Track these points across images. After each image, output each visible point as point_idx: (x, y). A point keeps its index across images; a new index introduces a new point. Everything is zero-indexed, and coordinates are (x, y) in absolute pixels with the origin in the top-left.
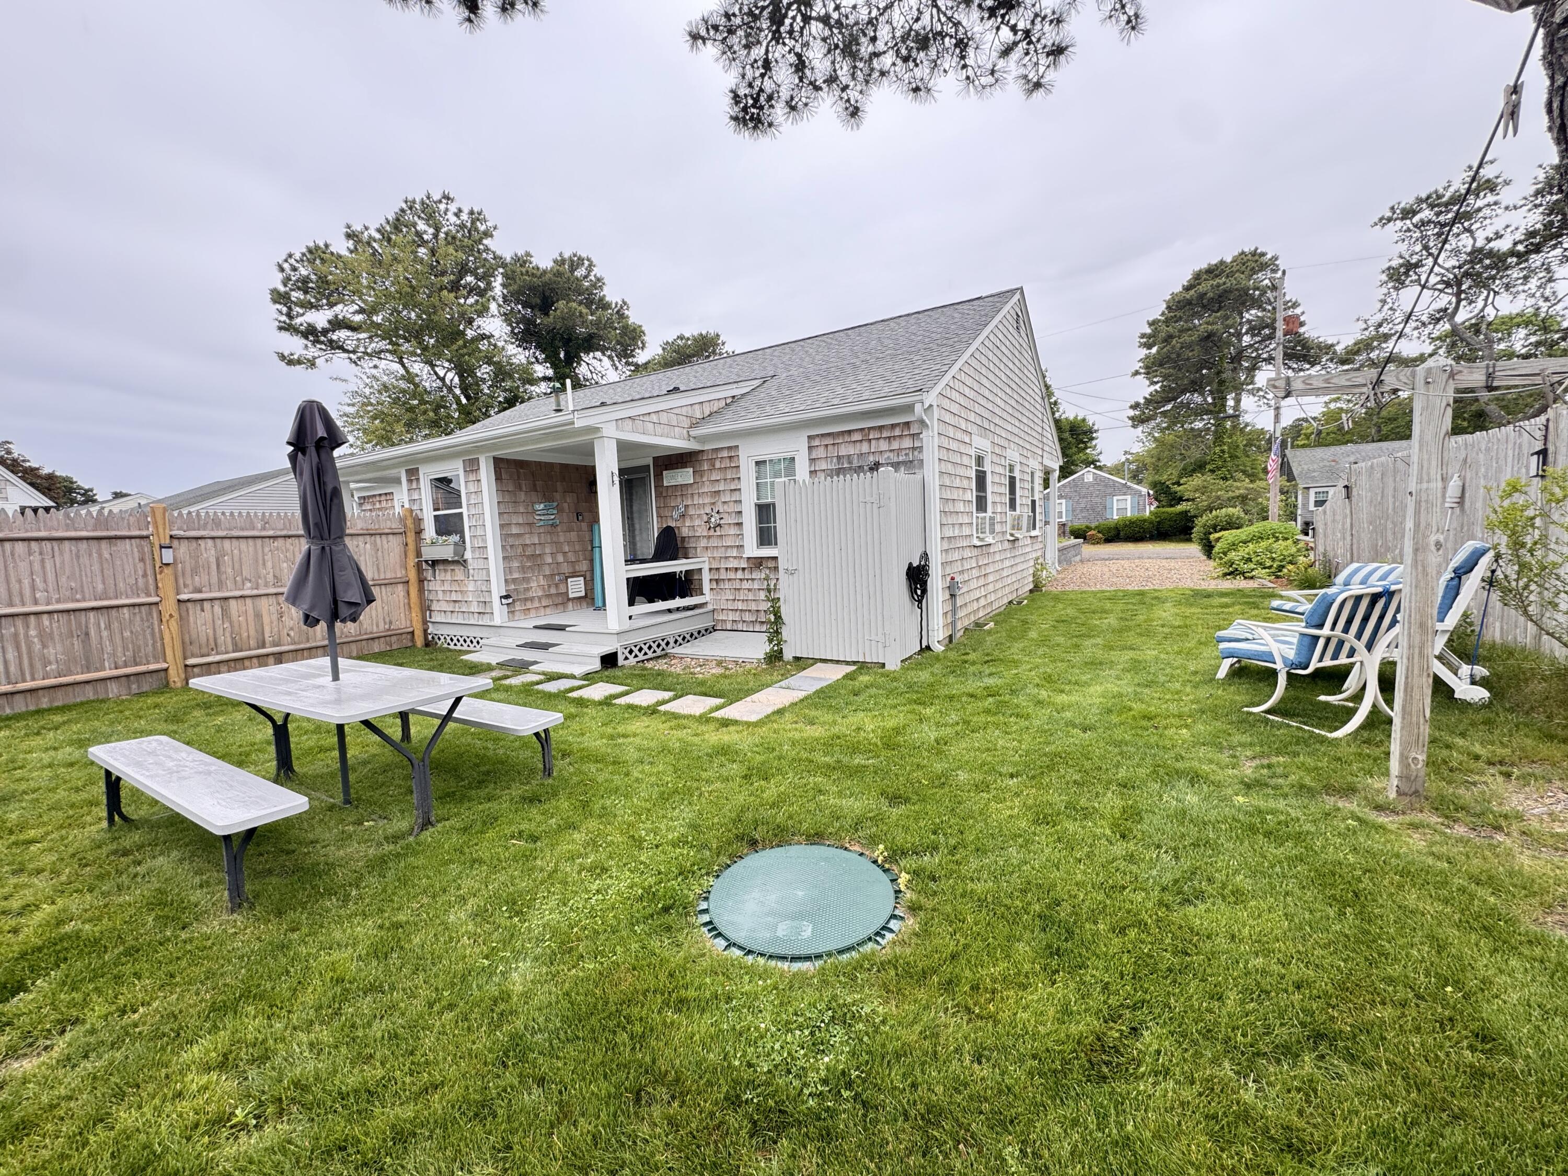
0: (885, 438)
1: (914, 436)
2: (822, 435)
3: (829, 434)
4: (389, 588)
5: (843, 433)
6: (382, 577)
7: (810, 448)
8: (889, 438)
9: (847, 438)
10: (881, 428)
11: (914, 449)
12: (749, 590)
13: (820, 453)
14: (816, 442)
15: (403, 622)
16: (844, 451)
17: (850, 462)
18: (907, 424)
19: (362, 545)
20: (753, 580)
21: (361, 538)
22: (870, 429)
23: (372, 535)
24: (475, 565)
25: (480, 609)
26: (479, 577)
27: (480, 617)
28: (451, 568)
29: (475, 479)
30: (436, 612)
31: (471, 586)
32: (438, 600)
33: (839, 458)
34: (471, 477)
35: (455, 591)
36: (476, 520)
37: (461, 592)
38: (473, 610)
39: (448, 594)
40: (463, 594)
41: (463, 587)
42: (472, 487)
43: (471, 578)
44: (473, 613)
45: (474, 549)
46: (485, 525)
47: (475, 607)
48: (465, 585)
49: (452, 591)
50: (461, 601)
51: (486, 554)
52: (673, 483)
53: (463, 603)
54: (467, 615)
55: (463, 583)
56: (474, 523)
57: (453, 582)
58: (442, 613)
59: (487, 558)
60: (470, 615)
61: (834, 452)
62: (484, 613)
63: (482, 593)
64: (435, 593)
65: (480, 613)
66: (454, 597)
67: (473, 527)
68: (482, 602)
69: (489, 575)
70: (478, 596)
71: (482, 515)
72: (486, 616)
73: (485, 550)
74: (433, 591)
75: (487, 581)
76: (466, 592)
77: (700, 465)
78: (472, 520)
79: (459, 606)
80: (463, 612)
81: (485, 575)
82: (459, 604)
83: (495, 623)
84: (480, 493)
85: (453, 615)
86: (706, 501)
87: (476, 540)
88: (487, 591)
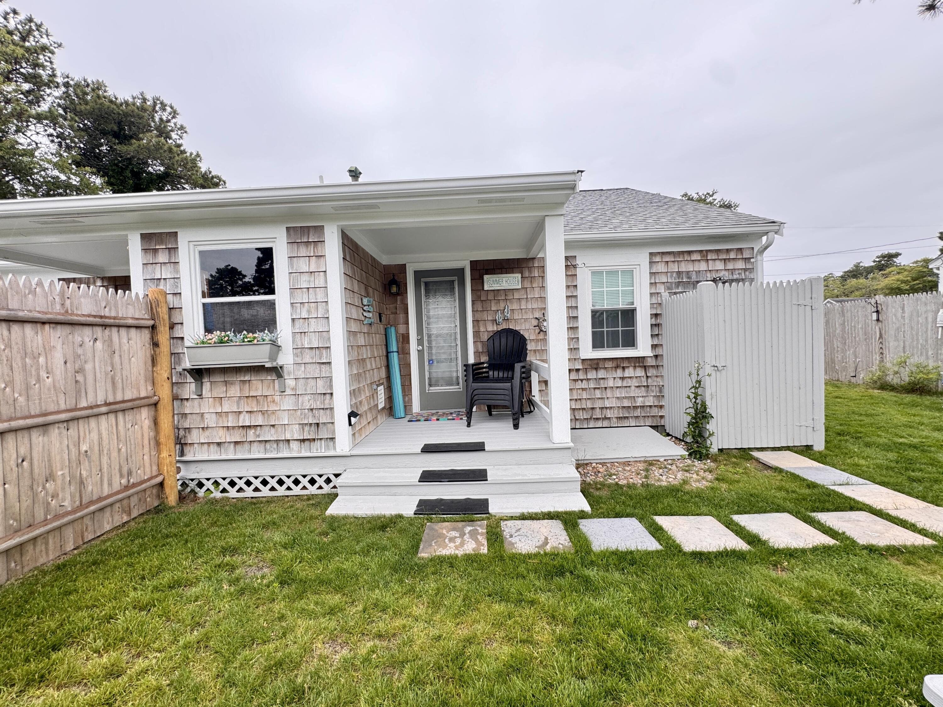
0: (721, 260)
1: (747, 260)
2: (663, 253)
3: (669, 253)
4: (129, 416)
5: (683, 252)
6: (119, 398)
7: (651, 263)
8: (725, 260)
9: (687, 257)
10: (718, 251)
11: (745, 270)
12: (583, 389)
13: (661, 268)
14: (658, 259)
15: (148, 470)
16: (684, 267)
17: (689, 278)
18: (740, 250)
19: (89, 344)
20: (588, 380)
21: (87, 331)
22: (707, 251)
23: (105, 326)
24: (300, 373)
25: (305, 434)
26: (308, 389)
27: (303, 446)
28: (242, 379)
29: (312, 255)
30: (196, 445)
31: (288, 403)
32: (203, 428)
33: (679, 273)
34: (303, 251)
35: (247, 412)
36: (309, 312)
37: (263, 412)
38: (288, 437)
39: (231, 417)
40: (266, 415)
41: (268, 406)
42: (303, 265)
43: (288, 392)
44: (288, 441)
45: (299, 350)
46: (328, 318)
47: (294, 433)
48: (274, 401)
49: (240, 412)
50: (261, 426)
51: (326, 358)
52: (496, 287)
53: (267, 429)
54: (275, 446)
55: (269, 399)
56: (305, 315)
57: (245, 399)
58: (212, 446)
59: (329, 363)
60: (281, 445)
61: (674, 268)
62: (314, 440)
63: (314, 411)
64: (198, 418)
65: (303, 441)
66: (245, 420)
67: (301, 320)
68: (311, 424)
69: (331, 387)
70: (303, 416)
71: (324, 304)
72: (318, 443)
73: (324, 351)
74: (194, 415)
75: (324, 394)
76: (274, 412)
77: (530, 272)
78: (299, 311)
79: (258, 433)
80: (266, 441)
81: (321, 387)
82: (256, 430)
83: (339, 452)
84: (322, 274)
85: (239, 447)
86: (535, 306)
87: (306, 338)
88: (323, 409)
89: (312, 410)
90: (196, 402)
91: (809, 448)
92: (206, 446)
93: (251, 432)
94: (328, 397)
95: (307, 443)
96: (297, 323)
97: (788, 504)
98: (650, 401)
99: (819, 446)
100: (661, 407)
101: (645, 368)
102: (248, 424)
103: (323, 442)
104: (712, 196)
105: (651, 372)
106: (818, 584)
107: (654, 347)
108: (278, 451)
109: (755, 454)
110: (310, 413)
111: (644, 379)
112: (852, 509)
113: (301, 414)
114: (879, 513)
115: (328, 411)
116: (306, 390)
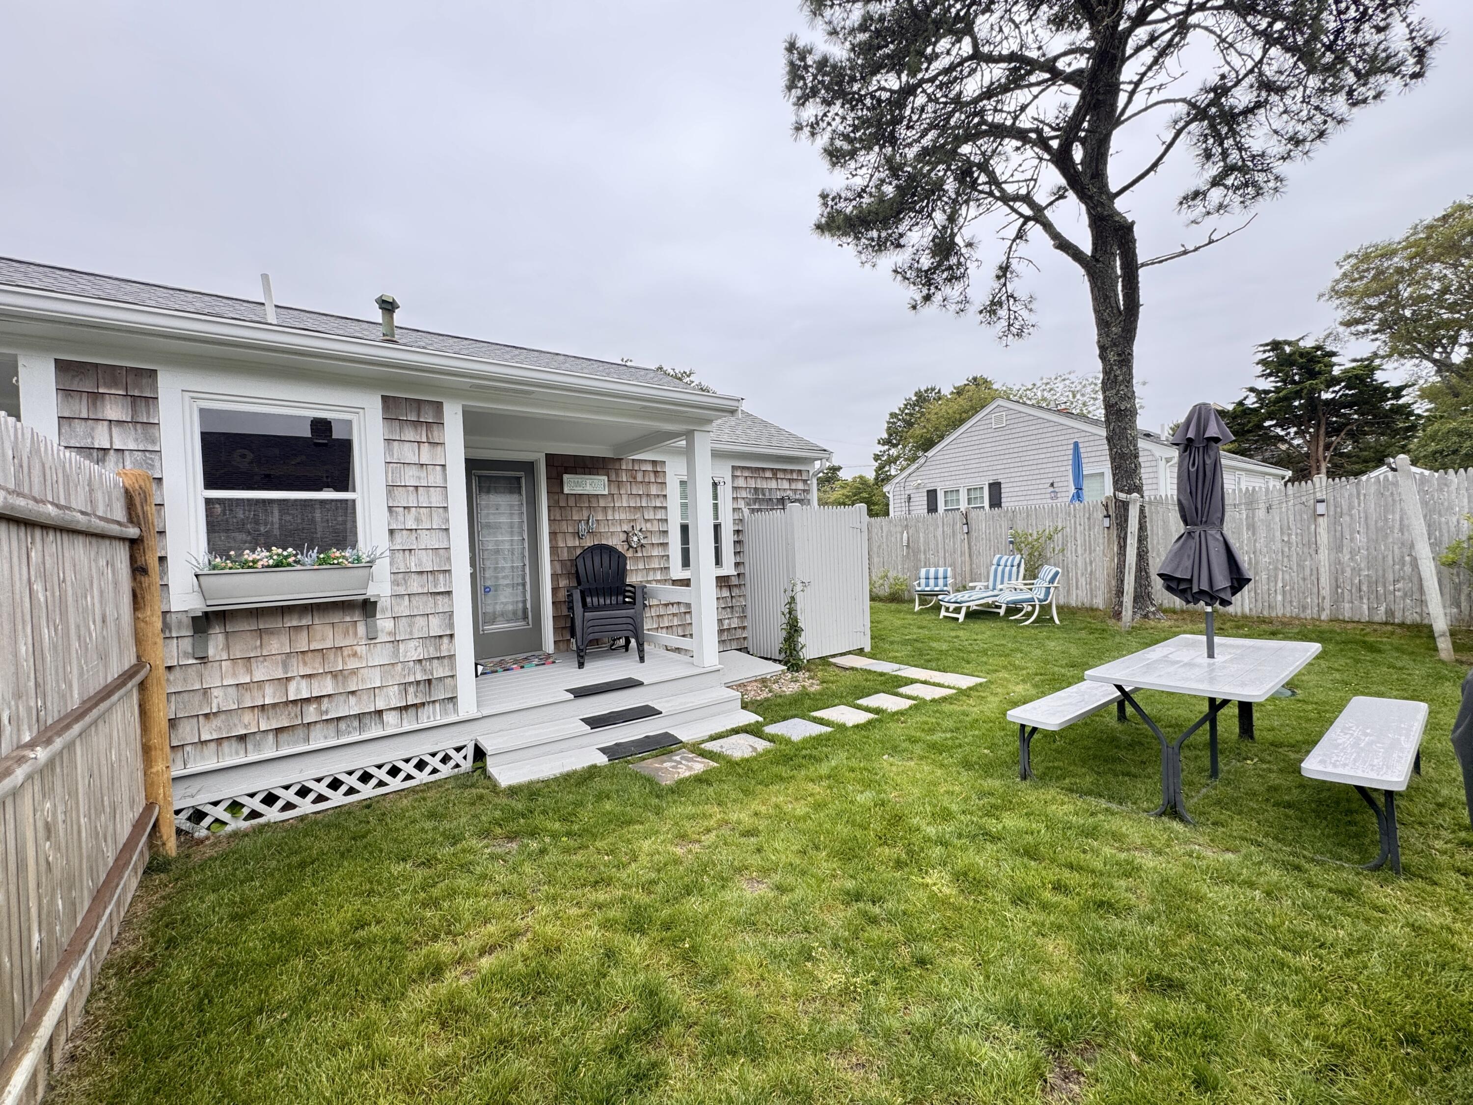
2: (742, 468)
3: (748, 468)
5: (759, 469)
7: (734, 477)
8: (789, 480)
9: (761, 474)
10: (785, 471)
11: (804, 491)
12: (674, 615)
13: (741, 483)
14: (738, 473)
16: (763, 484)
17: (764, 495)
18: (800, 471)
22: (777, 470)
24: (403, 608)
25: (409, 698)
26: (415, 631)
27: (405, 716)
28: (295, 623)
29: (424, 440)
30: (188, 749)
31: (381, 656)
32: (206, 716)
33: (756, 489)
34: (410, 434)
35: (303, 677)
36: (418, 520)
37: (334, 675)
38: (380, 705)
39: (269, 690)
40: (340, 678)
41: (344, 663)
42: (408, 453)
43: (382, 638)
44: (380, 713)
45: (401, 576)
46: (447, 530)
47: (392, 698)
48: (355, 654)
49: (288, 679)
50: (329, 696)
51: (445, 585)
52: (578, 491)
53: (342, 698)
54: (356, 723)
55: (346, 652)
56: (411, 524)
57: (300, 656)
58: (225, 744)
59: (449, 593)
60: (367, 720)
61: (752, 484)
62: (423, 704)
63: (424, 662)
64: (198, 697)
65: (406, 708)
66: (299, 690)
67: (404, 532)
68: (418, 683)
69: (451, 625)
70: (406, 672)
71: (441, 510)
72: (429, 709)
73: (441, 577)
74: (185, 695)
75: (440, 637)
76: (354, 672)
77: (617, 475)
78: (401, 518)
79: (324, 708)
80: (339, 719)
81: (436, 627)
82: (320, 704)
83: (462, 716)
84: (438, 468)
85: (283, 737)
86: (623, 517)
87: (413, 558)
88: (438, 658)
89: (420, 661)
90: (191, 671)
91: (862, 650)
92: (213, 746)
93: (312, 708)
94: (446, 640)
95: (412, 712)
96: (398, 536)
97: (881, 688)
98: (735, 623)
99: (868, 649)
100: (744, 628)
101: (730, 587)
102: (305, 695)
103: (437, 705)
104: (689, 376)
105: (735, 592)
106: (926, 723)
107: (737, 565)
108: (361, 729)
109: (832, 660)
110: (418, 666)
111: (729, 600)
112: (912, 683)
113: (403, 669)
114: (925, 682)
115: (446, 661)
116: (411, 633)
